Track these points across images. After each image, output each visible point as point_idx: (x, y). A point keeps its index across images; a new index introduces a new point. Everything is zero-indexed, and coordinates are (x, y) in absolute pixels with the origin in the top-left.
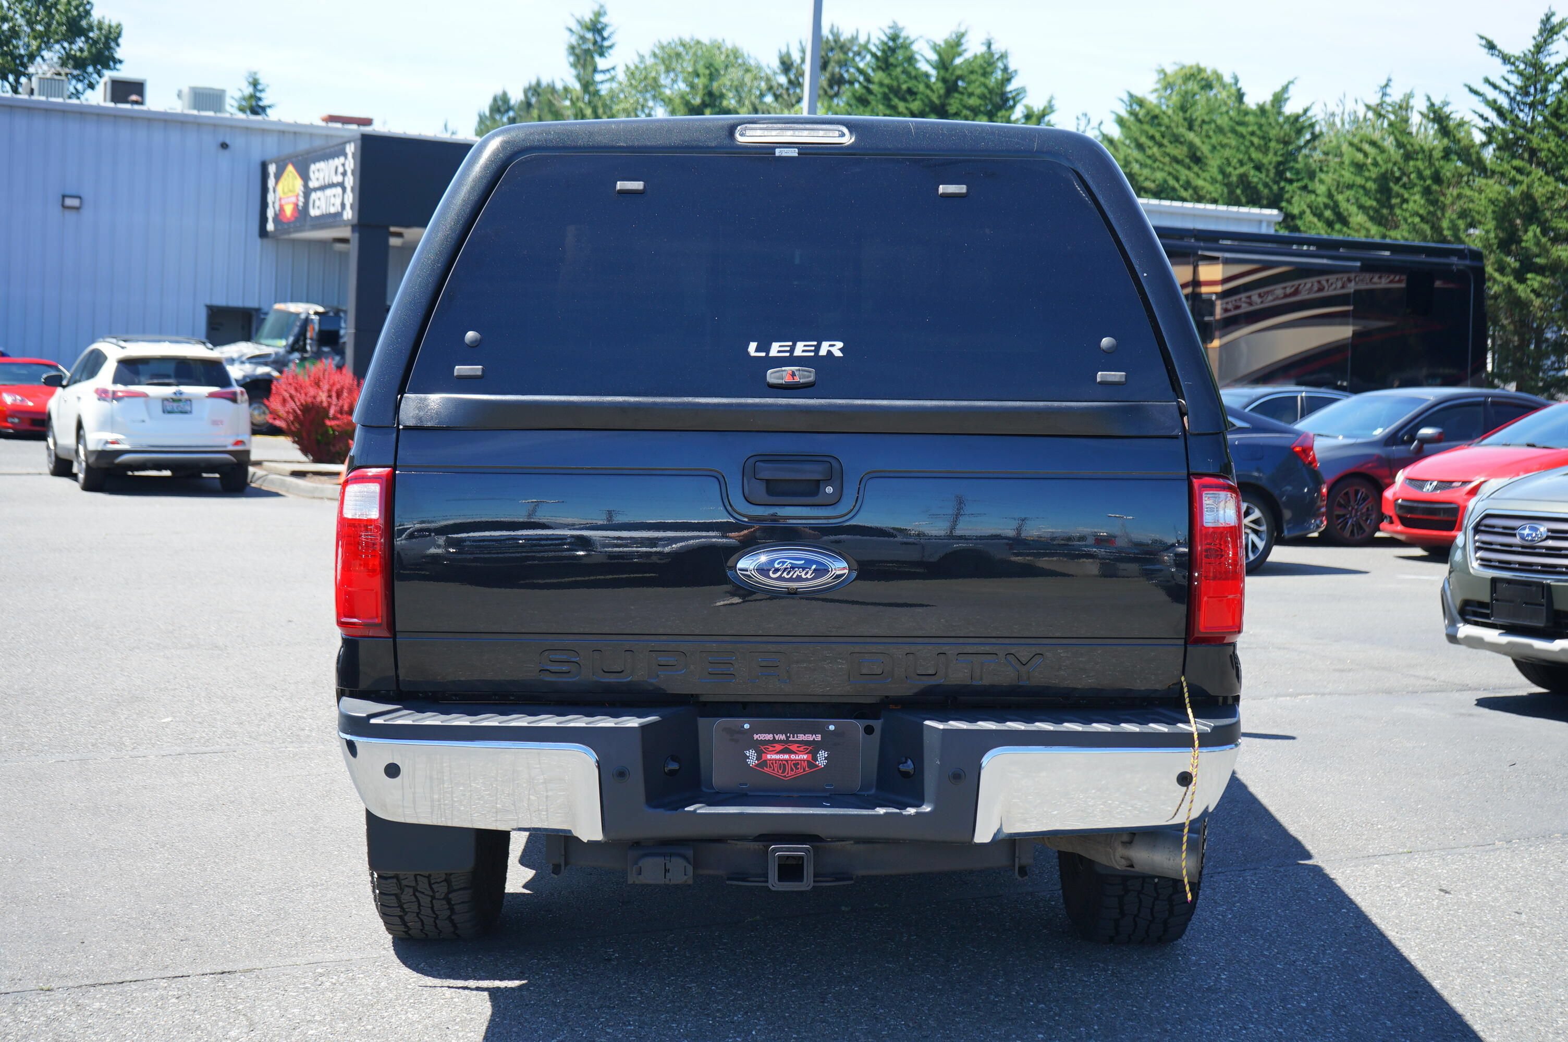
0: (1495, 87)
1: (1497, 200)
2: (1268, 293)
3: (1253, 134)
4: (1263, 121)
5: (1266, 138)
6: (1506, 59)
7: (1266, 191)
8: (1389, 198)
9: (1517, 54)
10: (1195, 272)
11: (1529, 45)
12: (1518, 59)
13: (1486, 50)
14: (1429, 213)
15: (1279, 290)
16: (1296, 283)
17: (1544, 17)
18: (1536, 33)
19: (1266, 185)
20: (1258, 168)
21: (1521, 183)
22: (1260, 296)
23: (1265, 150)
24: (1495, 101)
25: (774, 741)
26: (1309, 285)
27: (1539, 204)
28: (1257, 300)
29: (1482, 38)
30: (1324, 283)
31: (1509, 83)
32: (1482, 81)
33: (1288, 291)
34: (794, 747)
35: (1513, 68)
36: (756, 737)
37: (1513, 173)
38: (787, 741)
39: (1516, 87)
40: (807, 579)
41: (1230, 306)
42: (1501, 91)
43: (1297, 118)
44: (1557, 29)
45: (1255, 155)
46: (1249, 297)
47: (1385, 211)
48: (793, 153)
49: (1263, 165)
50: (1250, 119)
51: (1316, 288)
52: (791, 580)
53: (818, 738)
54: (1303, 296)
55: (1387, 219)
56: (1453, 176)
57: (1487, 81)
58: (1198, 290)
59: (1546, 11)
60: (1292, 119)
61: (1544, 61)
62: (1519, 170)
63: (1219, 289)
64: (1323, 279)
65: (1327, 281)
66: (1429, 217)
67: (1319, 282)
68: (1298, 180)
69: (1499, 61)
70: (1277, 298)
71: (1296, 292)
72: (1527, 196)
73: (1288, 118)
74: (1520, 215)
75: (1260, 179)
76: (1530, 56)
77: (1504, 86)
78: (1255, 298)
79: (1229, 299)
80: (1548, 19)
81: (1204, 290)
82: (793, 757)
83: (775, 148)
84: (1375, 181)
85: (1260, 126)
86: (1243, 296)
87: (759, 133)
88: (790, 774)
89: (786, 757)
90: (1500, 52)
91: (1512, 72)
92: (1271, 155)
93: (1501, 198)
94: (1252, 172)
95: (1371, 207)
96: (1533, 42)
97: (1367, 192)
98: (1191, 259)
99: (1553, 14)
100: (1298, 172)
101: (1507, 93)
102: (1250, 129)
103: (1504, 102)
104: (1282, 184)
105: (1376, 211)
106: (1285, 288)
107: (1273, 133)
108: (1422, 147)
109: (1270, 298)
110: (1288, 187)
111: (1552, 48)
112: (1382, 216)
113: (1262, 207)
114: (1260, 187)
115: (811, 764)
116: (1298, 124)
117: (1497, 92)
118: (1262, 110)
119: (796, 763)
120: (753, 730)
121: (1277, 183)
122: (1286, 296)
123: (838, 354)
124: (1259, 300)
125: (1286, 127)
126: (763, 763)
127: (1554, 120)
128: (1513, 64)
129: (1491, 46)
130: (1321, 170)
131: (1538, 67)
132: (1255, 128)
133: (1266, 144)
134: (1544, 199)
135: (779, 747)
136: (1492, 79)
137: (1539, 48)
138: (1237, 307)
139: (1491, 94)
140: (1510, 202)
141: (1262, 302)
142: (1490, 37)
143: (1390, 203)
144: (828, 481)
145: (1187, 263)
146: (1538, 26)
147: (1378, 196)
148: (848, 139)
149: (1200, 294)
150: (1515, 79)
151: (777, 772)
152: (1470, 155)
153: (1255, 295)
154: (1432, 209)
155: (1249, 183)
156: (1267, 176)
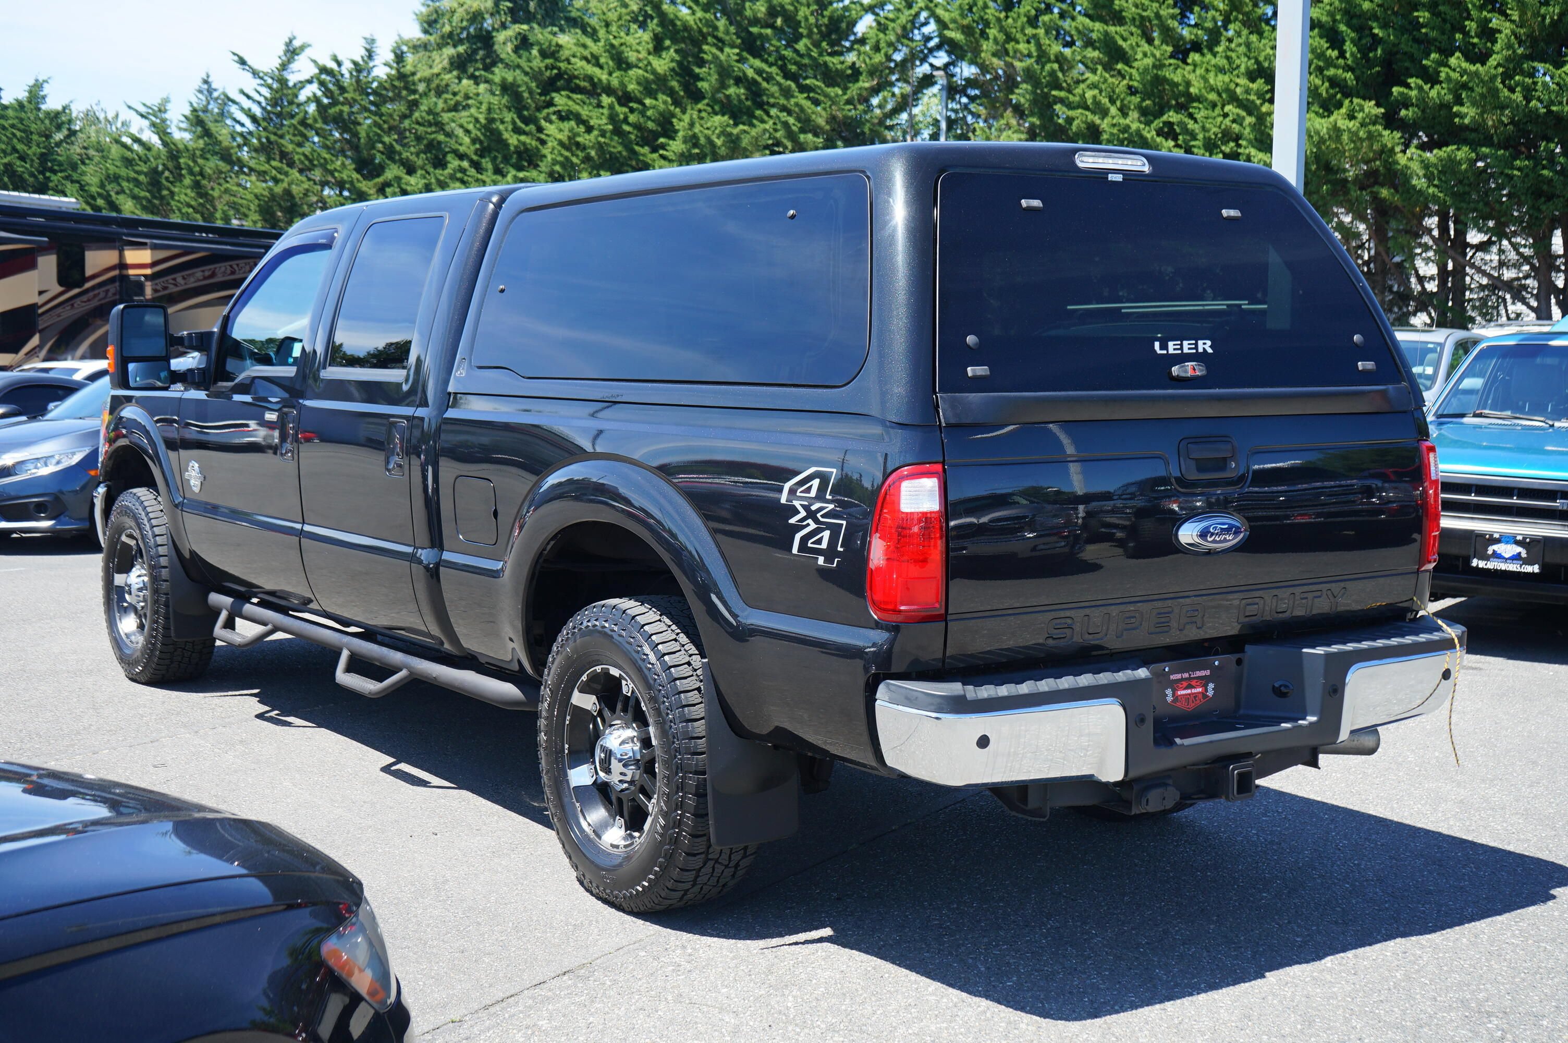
0: (248, 97)
1: (262, 195)
2: (189, 275)
3: (13, 126)
4: (23, 115)
5: (27, 132)
6: (255, 73)
7: (31, 179)
8: (160, 190)
9: (266, 70)
10: (121, 256)
11: (276, 63)
12: (266, 74)
13: (238, 65)
14: (200, 204)
15: (198, 273)
16: (212, 267)
17: (288, 40)
18: (282, 53)
19: (32, 175)
20: (23, 158)
21: (282, 181)
22: (184, 278)
23: (28, 142)
24: (250, 110)
25: (1182, 679)
26: (223, 269)
27: (297, 200)
28: (181, 282)
29: (234, 54)
30: (235, 266)
31: (260, 95)
32: (238, 92)
33: (207, 274)
34: (1193, 683)
35: (262, 82)
36: (1172, 677)
37: (274, 172)
38: (1190, 679)
39: (266, 98)
40: (1230, 540)
41: (159, 288)
42: (254, 101)
43: (57, 114)
44: (297, 51)
45: (20, 146)
46: (174, 279)
47: (156, 202)
48: (1119, 178)
49: (28, 155)
50: (10, 113)
51: (229, 272)
52: (1220, 542)
53: (1208, 672)
54: (219, 279)
55: (158, 209)
56: (214, 173)
57: (242, 92)
58: (125, 272)
59: (290, 35)
60: (52, 115)
61: (288, 77)
62: (279, 171)
63: (148, 271)
64: (234, 263)
65: (238, 265)
66: (200, 208)
67: (231, 266)
68: (61, 171)
69: (250, 75)
70: (199, 280)
71: (213, 275)
72: (288, 193)
73: (48, 113)
74: (282, 209)
75: (26, 168)
76: (277, 72)
77: (257, 97)
78: (180, 280)
79: (157, 281)
80: (291, 41)
81: (131, 272)
82: (1194, 691)
83: (1108, 174)
84: (146, 174)
85: (21, 120)
86: (169, 278)
87: (1091, 160)
88: (1192, 706)
89: (1189, 691)
90: (250, 67)
91: (262, 85)
92: (34, 148)
93: (266, 193)
94: (18, 163)
95: (145, 198)
96: (280, 61)
97: (137, 183)
98: (117, 244)
99: (295, 38)
100: (60, 164)
101: (259, 103)
102: (10, 122)
103: (257, 111)
104: (48, 174)
105: (149, 201)
106: (203, 271)
107: (33, 127)
108: (186, 146)
109: (192, 280)
110: (54, 178)
111: (294, 66)
112: (154, 206)
113: (29, 193)
114: (26, 176)
115: (1204, 694)
116: (58, 119)
117: (250, 102)
118: (21, 105)
119: (1195, 695)
120: (1172, 672)
121: (42, 173)
122: (205, 278)
123: (1210, 351)
124: (182, 282)
125: (47, 122)
126: (1176, 698)
127: (302, 129)
128: (261, 78)
129: (242, 62)
130: (83, 163)
131: (283, 82)
132: (15, 122)
133: (27, 136)
134: (301, 195)
135: (1185, 684)
136: (246, 91)
137: (284, 66)
138: (165, 288)
139: (246, 104)
140: (273, 197)
141: (186, 284)
142: (241, 54)
143: (160, 194)
144: (1232, 458)
145: (113, 248)
146: (284, 47)
147: (150, 188)
148: (1146, 169)
149: (128, 276)
150: (266, 92)
151: (1183, 706)
152: (230, 155)
153: (179, 277)
154: (201, 201)
155: (15, 172)
156: (31, 166)
